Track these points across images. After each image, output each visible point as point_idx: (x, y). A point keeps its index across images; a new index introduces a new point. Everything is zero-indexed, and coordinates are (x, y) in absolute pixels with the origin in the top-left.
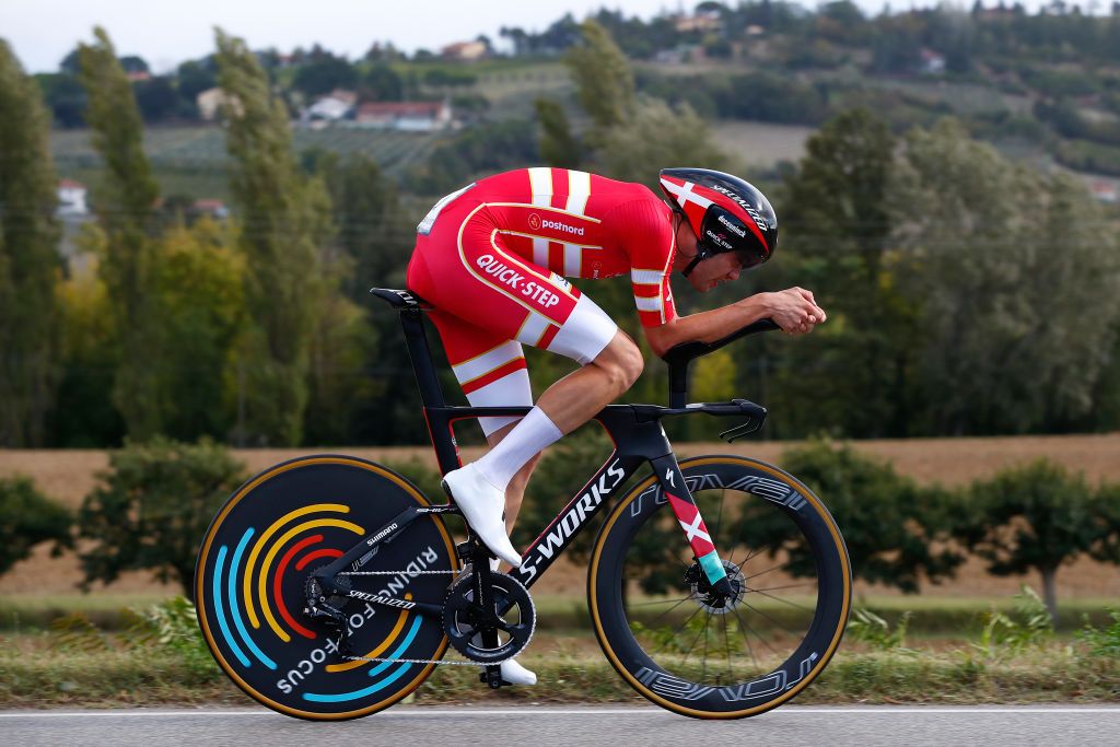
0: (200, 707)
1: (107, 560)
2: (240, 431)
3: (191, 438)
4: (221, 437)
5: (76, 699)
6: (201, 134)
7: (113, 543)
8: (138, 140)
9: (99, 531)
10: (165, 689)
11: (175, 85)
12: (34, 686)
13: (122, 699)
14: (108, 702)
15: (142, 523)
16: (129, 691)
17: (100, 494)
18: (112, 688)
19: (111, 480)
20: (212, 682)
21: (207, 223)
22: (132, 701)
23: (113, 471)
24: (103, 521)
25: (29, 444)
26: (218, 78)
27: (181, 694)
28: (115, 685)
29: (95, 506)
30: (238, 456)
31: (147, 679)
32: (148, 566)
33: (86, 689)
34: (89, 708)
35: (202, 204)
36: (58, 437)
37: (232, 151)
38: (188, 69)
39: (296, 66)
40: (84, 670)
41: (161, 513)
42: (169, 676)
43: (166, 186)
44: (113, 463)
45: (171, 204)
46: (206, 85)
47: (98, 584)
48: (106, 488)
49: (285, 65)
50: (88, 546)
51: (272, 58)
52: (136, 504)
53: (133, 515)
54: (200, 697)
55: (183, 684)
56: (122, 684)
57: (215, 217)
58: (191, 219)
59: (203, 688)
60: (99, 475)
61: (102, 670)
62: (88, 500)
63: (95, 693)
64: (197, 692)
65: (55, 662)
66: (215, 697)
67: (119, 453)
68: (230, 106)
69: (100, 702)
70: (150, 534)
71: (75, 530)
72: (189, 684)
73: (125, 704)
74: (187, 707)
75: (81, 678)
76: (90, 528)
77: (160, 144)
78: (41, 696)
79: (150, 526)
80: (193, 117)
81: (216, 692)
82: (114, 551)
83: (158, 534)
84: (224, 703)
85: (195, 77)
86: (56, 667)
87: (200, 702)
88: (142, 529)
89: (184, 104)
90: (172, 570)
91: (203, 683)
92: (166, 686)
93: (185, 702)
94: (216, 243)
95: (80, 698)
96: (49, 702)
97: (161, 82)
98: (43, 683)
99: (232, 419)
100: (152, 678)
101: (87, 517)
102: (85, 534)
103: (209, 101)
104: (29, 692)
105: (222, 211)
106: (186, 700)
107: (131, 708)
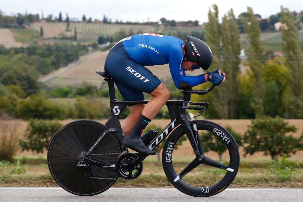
0: (281, 188)
1: (251, 148)
2: (286, 114)
3: (273, 116)
4: (282, 116)
5: (248, 186)
6: (275, 34)
7: (253, 144)
8: (259, 36)
9: (249, 141)
10: (272, 183)
11: (268, 21)
12: (237, 182)
13: (260, 186)
14: (256, 186)
15: (260, 139)
16: (262, 184)
17: (249, 131)
18: (257, 183)
19: (252, 128)
20: (284, 182)
21: (276, 58)
22: (263, 186)
23: (252, 125)
24: (250, 138)
25: (229, 118)
26: (280, 19)
27: (276, 185)
28: (258, 182)
29: (248, 135)
30: (286, 121)
31: (266, 180)
32: (262, 151)
33: (250, 183)
34: (251, 188)
35: (276, 53)
36: (237, 116)
37: (283, 39)
38: (272, 17)
39: (301, 16)
40: (249, 178)
41: (265, 136)
42: (272, 180)
43: (266, 49)
44: (253, 123)
45: (267, 53)
46: (277, 21)
47: (248, 155)
48: (251, 129)
49: (298, 15)
50: (246, 145)
51: (295, 14)
52: (259, 134)
53: (258, 137)
54: (281, 185)
55: (276, 182)
56: (260, 182)
57: (279, 57)
58: (273, 57)
59: (282, 183)
60: (249, 126)
61: (254, 178)
62: (246, 133)
63: (253, 184)
64: (280, 184)
65: (242, 176)
66: (285, 185)
67: (254, 120)
68: (284, 27)
69: (254, 186)
70: (262, 142)
71: (242, 141)
72: (278, 182)
73: (260, 187)
74: (278, 188)
75: (249, 180)
76: (246, 140)
77: (264, 37)
78: (238, 185)
79: (263, 140)
80: (273, 30)
81: (285, 184)
82: (253, 146)
83: (265, 142)
84: (288, 187)
85: (274, 19)
86: (242, 177)
87: (281, 187)
88: (260, 141)
89: (271, 26)
90: (269, 152)
91: (281, 182)
92: (272, 182)
93: (276, 187)
94: (279, 64)
95: (249, 185)
96: (240, 186)
97: (265, 21)
98: (239, 181)
99: (284, 111)
100: (268, 180)
101: (246, 137)
102: (245, 142)
103: (278, 25)
104: (235, 184)
105: (281, 55)
106: (277, 186)
107: (262, 188)
